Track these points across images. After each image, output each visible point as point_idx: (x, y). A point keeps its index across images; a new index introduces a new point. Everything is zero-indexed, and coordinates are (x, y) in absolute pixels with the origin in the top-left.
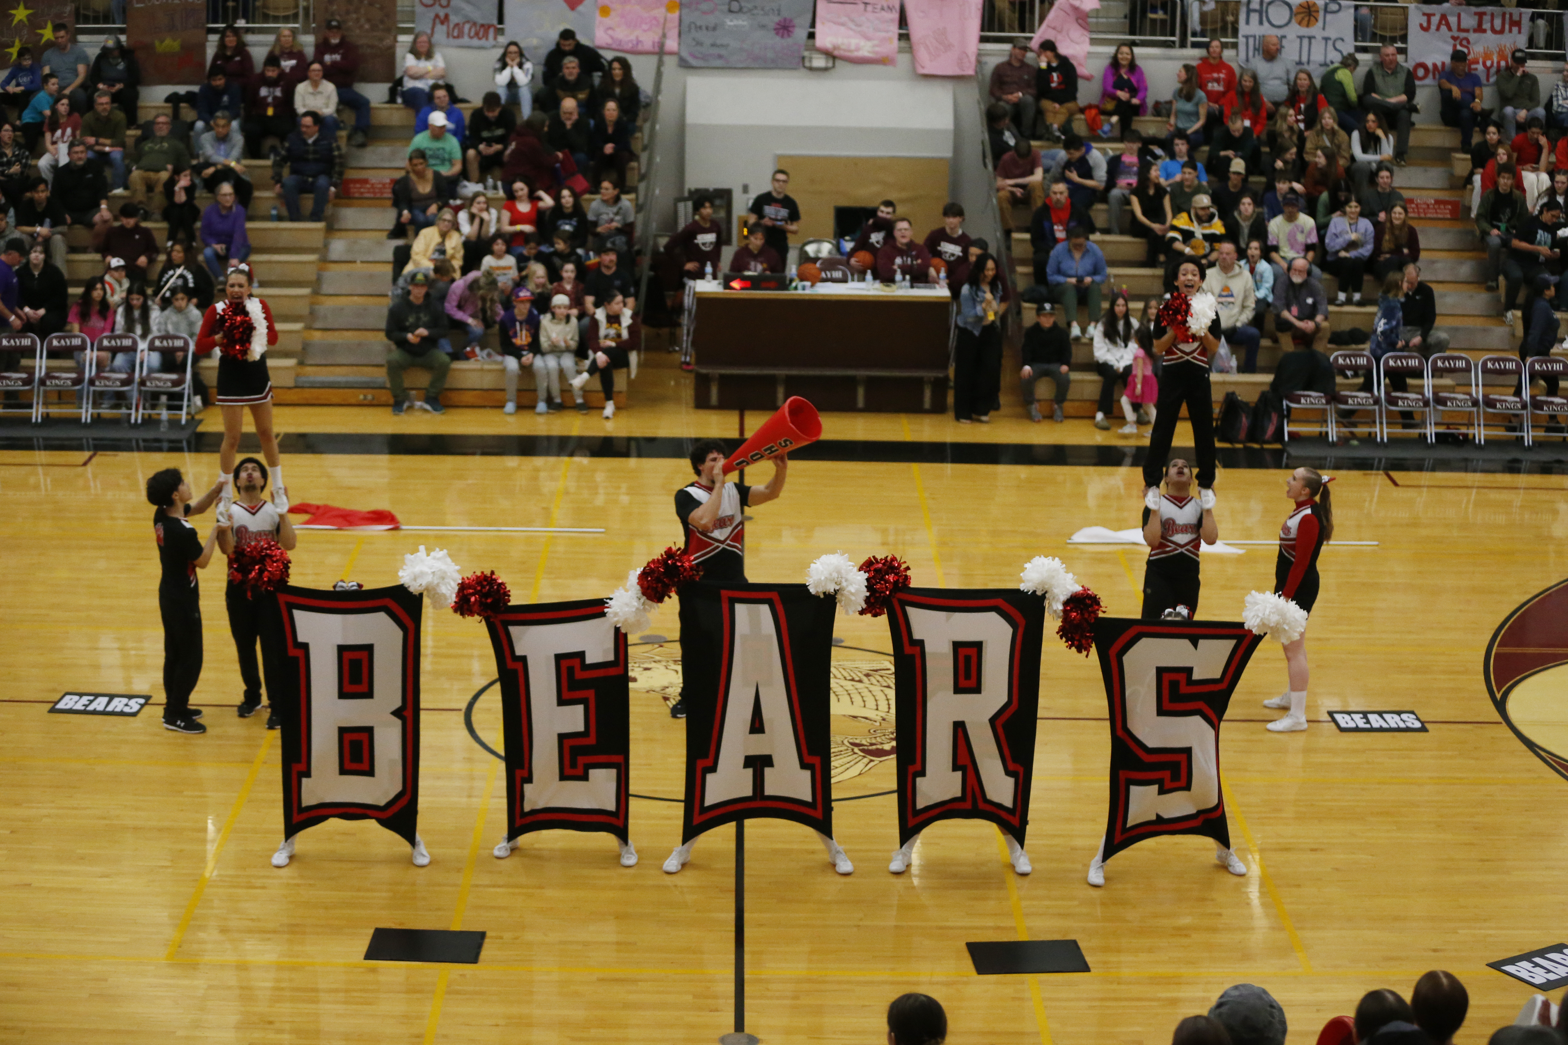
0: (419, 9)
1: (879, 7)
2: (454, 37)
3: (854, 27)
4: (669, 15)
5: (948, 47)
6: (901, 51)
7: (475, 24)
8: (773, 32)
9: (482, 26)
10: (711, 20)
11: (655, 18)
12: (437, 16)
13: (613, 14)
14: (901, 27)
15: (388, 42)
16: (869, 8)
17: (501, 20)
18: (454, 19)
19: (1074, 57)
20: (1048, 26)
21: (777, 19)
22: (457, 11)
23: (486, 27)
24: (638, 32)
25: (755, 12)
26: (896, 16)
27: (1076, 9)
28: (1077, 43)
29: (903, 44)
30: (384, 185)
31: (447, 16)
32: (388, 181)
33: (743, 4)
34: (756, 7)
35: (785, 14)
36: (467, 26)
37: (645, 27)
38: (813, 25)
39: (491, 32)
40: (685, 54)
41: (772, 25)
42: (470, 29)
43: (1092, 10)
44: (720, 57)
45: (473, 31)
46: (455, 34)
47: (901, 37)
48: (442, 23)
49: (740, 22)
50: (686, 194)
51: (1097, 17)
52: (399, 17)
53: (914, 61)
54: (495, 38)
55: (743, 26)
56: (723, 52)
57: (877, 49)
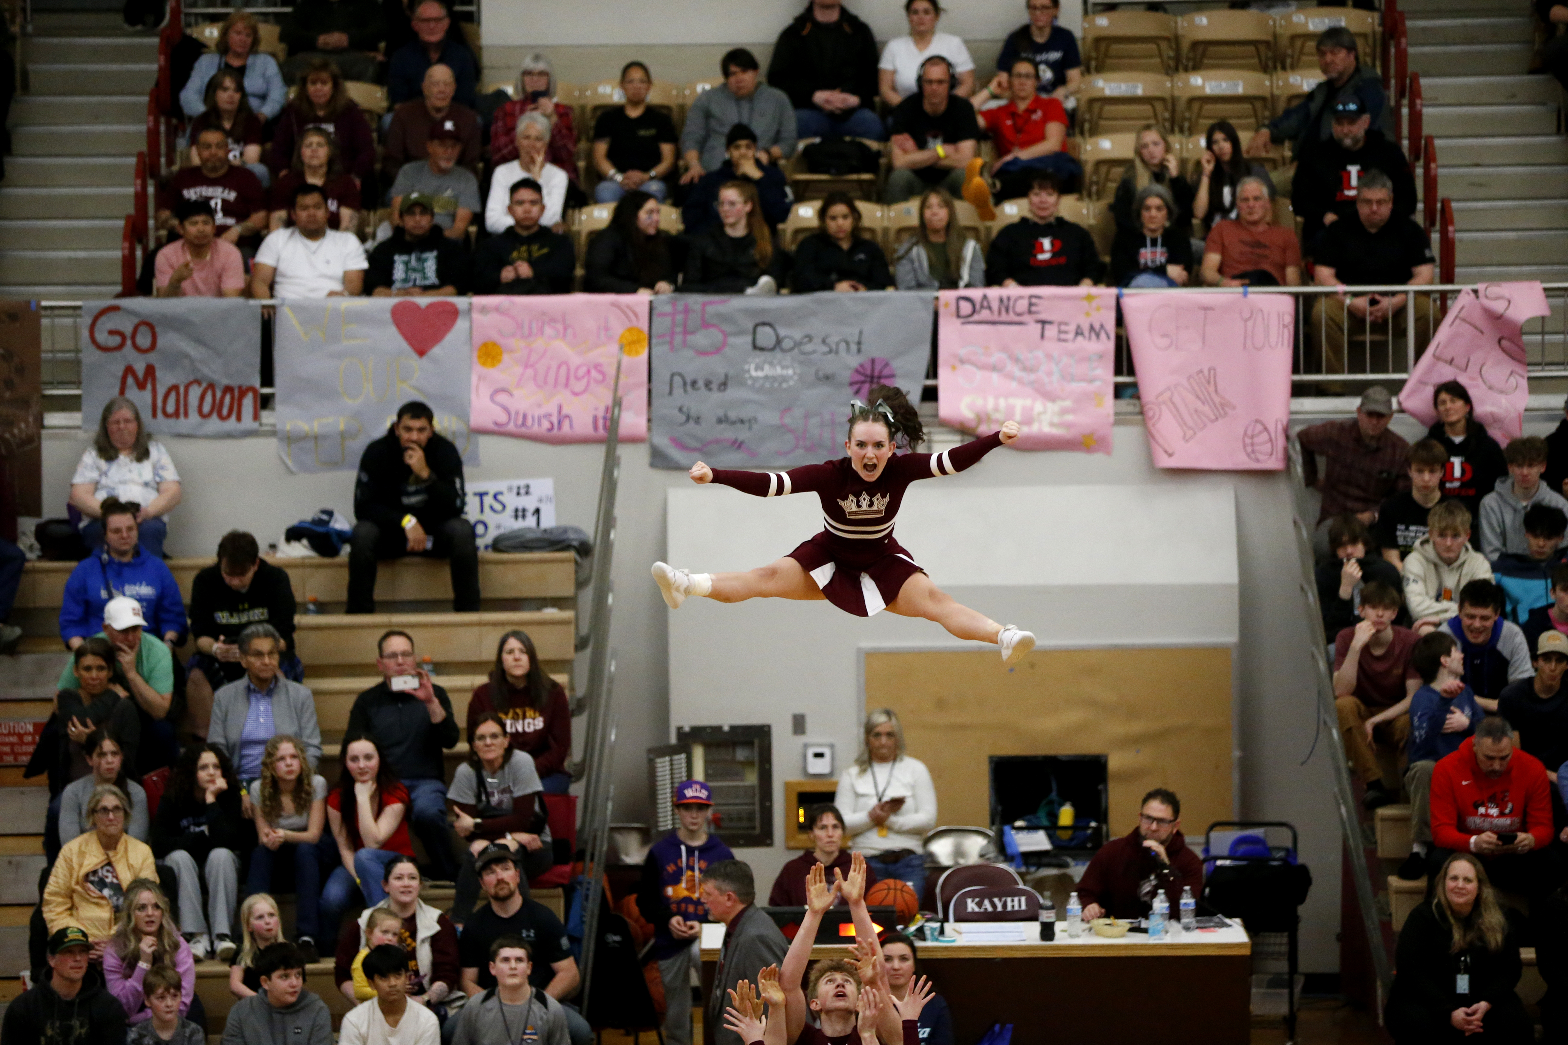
0: (90, 356)
1: (1072, 328)
2: (166, 415)
3: (1017, 373)
4: (626, 360)
5: (1223, 409)
6: (1120, 419)
7: (211, 386)
8: (850, 391)
9: (228, 389)
10: (717, 366)
11: (597, 367)
12: (129, 370)
13: (506, 357)
14: (1118, 371)
15: (21, 429)
16: (1051, 331)
17: (267, 378)
18: (165, 379)
19: (1496, 420)
20: (1437, 358)
21: (854, 361)
22: (176, 359)
23: (237, 393)
24: (563, 397)
25: (808, 347)
26: (1109, 346)
27: (1496, 318)
28: (1502, 392)
29: (1125, 405)
30: (20, 736)
31: (150, 371)
32: (30, 728)
33: (782, 332)
34: (810, 338)
35: (874, 350)
36: (195, 393)
37: (579, 386)
38: (933, 371)
39: (248, 402)
40: (662, 441)
41: (846, 375)
42: (202, 398)
43: (1530, 321)
44: (738, 445)
45: (209, 398)
46: (170, 408)
47: (1119, 391)
48: (141, 386)
49: (779, 371)
50: (673, 740)
51: (1543, 333)
52: (45, 376)
53: (1149, 437)
54: (256, 417)
55: (784, 379)
56: (743, 434)
57: (1070, 418)
